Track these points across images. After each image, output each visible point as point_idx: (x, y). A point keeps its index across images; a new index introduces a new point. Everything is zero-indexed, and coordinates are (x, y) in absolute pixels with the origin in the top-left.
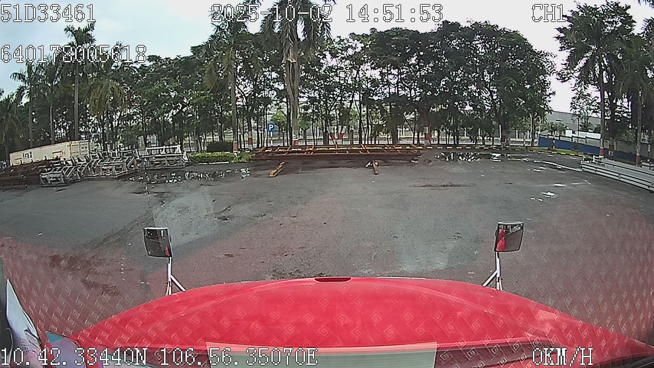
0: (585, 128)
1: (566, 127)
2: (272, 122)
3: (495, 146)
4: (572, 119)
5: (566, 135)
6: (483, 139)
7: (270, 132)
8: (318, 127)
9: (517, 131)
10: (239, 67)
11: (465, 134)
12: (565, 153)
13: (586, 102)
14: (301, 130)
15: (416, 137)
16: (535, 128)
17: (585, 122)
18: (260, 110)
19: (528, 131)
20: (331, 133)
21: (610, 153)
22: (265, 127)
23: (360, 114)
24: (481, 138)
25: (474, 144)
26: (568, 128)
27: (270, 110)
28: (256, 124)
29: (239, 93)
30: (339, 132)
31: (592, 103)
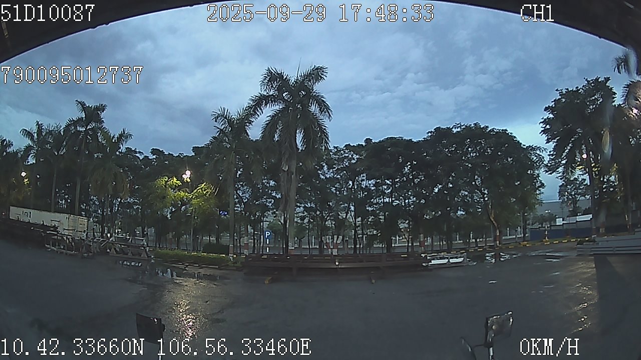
0: (574, 213)
1: (556, 216)
2: (268, 230)
3: (488, 247)
4: (561, 207)
5: (557, 224)
6: (476, 240)
7: (267, 238)
8: (313, 237)
9: (508, 229)
10: (239, 172)
11: (458, 239)
12: (557, 242)
13: (574, 187)
14: (296, 239)
15: (410, 245)
16: (526, 222)
17: (574, 206)
18: (257, 216)
19: (519, 228)
20: (327, 243)
21: (601, 231)
22: (262, 234)
23: (355, 224)
24: (474, 240)
25: (467, 247)
26: (557, 217)
27: (267, 218)
28: (252, 231)
29: (237, 198)
30: (335, 242)
31: (579, 187)
